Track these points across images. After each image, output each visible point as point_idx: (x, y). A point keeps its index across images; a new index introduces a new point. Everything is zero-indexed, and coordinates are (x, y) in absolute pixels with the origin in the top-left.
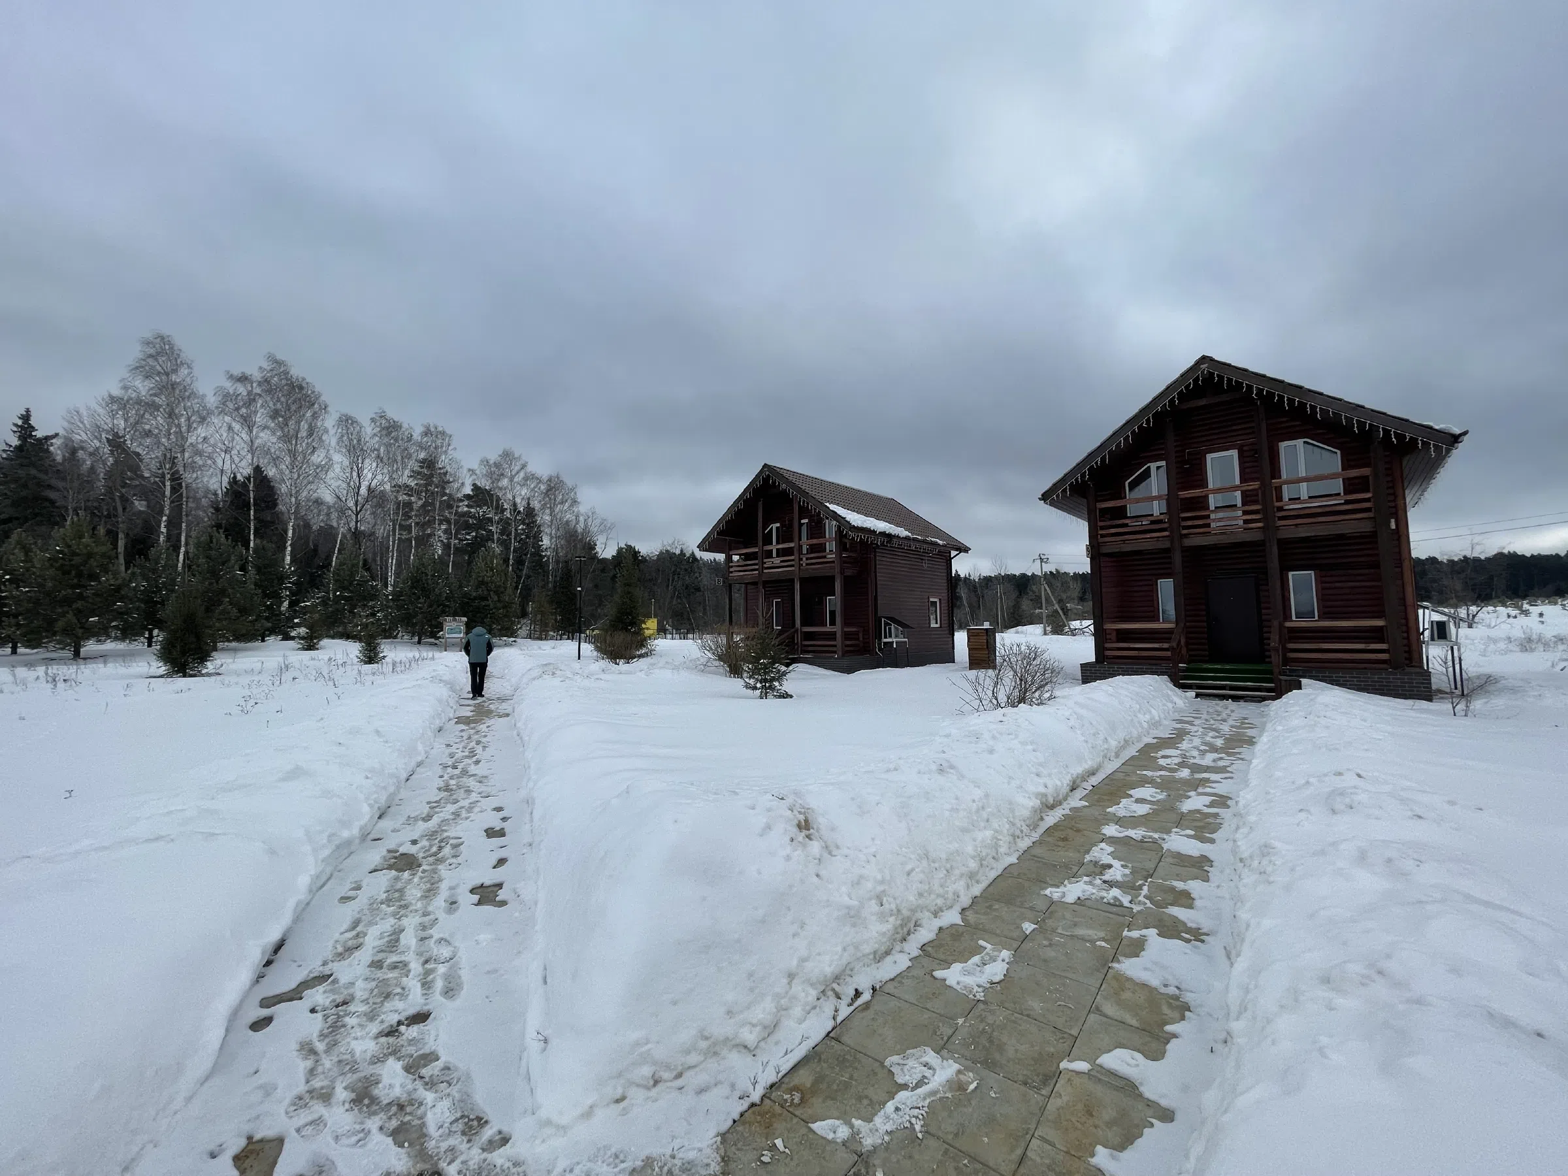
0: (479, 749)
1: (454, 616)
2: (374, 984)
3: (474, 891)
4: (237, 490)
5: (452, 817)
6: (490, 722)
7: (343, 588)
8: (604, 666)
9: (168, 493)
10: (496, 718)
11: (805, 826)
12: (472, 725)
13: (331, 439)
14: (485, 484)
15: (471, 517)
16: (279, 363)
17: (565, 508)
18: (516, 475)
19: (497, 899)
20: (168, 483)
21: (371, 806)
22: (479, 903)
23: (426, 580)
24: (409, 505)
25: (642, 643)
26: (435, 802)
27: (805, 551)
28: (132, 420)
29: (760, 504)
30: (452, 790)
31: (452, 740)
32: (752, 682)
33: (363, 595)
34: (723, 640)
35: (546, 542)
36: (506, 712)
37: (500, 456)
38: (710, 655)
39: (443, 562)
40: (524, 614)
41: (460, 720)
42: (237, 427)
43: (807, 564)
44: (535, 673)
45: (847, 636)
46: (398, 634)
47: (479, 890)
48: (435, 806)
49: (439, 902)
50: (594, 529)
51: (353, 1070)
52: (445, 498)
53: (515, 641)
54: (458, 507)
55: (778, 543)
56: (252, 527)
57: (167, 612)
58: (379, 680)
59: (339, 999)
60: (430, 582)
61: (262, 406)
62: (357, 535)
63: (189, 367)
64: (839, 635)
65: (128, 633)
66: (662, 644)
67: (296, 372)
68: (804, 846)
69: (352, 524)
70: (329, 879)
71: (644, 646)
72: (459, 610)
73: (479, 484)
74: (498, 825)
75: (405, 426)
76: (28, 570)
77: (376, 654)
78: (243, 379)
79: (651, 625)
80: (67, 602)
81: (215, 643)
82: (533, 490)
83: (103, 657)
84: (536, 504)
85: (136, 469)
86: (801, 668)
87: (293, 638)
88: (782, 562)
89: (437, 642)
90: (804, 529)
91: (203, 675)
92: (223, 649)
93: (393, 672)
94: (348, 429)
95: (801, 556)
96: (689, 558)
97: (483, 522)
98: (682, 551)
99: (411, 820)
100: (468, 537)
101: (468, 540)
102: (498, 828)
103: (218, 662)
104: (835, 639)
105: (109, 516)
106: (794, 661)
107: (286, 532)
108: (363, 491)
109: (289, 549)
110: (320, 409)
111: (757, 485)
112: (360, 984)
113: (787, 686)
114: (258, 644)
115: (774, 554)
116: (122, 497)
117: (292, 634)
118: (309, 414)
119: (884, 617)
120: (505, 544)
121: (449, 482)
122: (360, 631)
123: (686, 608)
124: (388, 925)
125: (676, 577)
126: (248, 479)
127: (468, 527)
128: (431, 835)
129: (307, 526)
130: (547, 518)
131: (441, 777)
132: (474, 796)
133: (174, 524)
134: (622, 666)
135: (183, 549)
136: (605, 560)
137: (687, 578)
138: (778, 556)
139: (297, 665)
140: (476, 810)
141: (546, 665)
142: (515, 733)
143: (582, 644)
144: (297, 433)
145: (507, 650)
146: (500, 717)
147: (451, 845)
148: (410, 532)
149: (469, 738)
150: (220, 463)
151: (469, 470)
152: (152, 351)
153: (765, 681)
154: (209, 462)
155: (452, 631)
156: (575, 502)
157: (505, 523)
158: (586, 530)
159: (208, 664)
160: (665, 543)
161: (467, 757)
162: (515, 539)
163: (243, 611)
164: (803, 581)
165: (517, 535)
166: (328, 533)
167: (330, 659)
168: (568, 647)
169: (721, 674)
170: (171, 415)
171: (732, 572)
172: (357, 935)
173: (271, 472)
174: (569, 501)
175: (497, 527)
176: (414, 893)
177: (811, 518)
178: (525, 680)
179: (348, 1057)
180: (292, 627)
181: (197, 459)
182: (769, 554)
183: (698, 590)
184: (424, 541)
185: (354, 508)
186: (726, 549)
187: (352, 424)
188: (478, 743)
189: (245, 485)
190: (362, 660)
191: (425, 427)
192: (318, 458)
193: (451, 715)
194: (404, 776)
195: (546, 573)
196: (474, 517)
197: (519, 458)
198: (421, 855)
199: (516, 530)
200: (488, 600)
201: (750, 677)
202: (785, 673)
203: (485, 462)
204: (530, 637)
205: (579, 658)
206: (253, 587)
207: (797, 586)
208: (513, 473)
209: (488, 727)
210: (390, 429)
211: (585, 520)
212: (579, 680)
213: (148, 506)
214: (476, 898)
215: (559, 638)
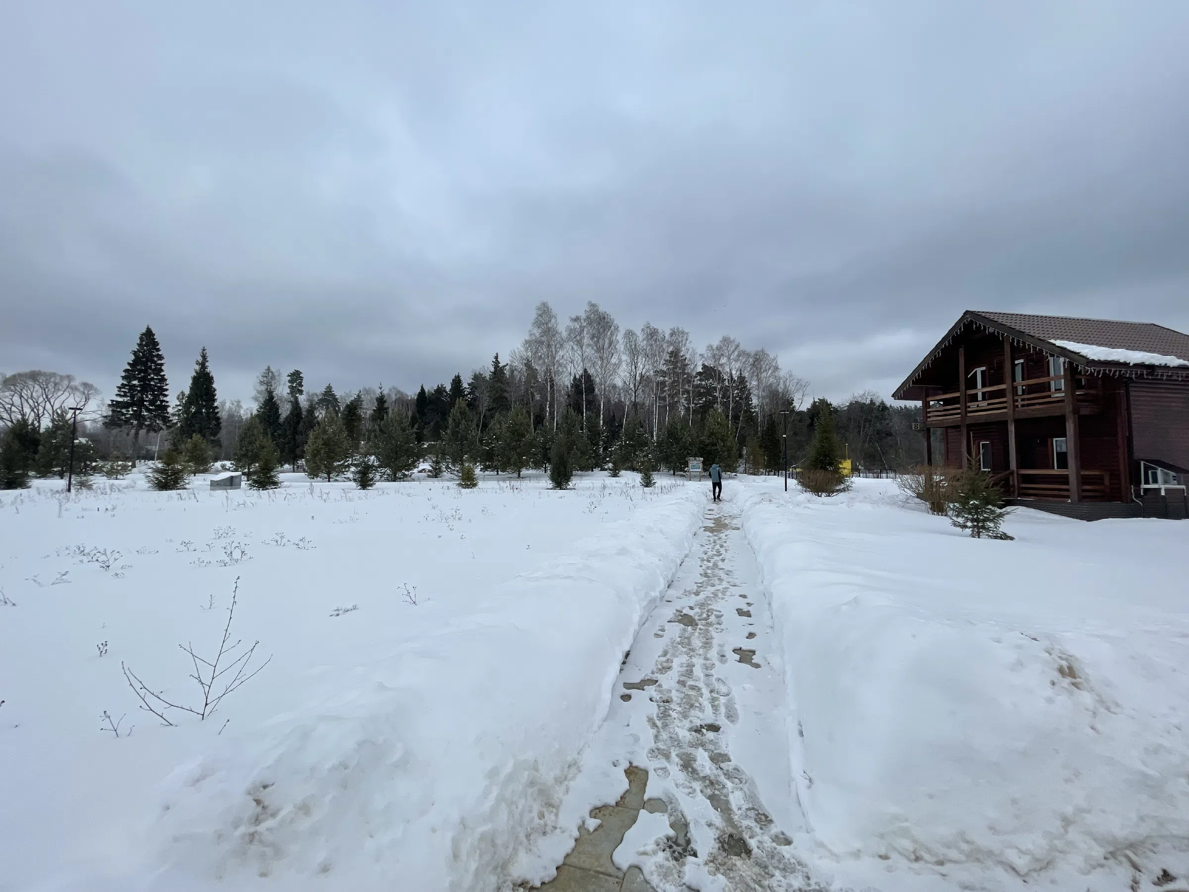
0: (722, 551)
1: (695, 457)
2: (683, 695)
3: (736, 651)
4: (576, 383)
5: (712, 595)
6: (728, 532)
7: (631, 440)
8: (809, 498)
9: (549, 389)
10: (731, 530)
11: (1069, 672)
12: (715, 533)
13: (621, 346)
14: (710, 363)
15: (701, 388)
16: (593, 305)
17: (769, 374)
18: (731, 354)
19: (753, 661)
20: (549, 384)
21: (664, 579)
22: (740, 661)
23: (677, 432)
24: (663, 383)
25: (841, 479)
26: (700, 583)
27: (1020, 392)
28: (534, 352)
29: (962, 350)
30: (709, 577)
31: (704, 542)
32: (960, 520)
33: (640, 443)
34: (922, 479)
35: (755, 401)
36: (737, 526)
37: (721, 341)
38: (910, 493)
39: (685, 420)
40: (741, 456)
41: (707, 529)
42: (575, 347)
43: (1023, 406)
44: (756, 500)
45: (1084, 480)
46: (660, 468)
47: (739, 652)
48: (701, 586)
49: (713, 653)
50: (792, 388)
51: (681, 747)
52: (686, 376)
53: (736, 475)
54: (694, 381)
55: (983, 386)
56: (584, 405)
57: (552, 454)
58: (654, 497)
59: (665, 698)
60: (679, 434)
61: (587, 334)
62: (635, 405)
63: (555, 318)
64: (1073, 479)
65: (537, 465)
66: (859, 482)
67: (602, 309)
68: (1071, 693)
69: (633, 399)
70: (646, 621)
71: (843, 483)
72: (697, 452)
73: (707, 364)
74: (745, 608)
75: (660, 331)
76: (501, 433)
77: (650, 481)
78: (577, 319)
79: (847, 465)
80: (514, 449)
81: (572, 471)
82: (744, 363)
83: (529, 477)
84: (746, 374)
85: (535, 378)
86: (1020, 510)
87: (606, 470)
88: (989, 404)
89: (684, 474)
90: (1019, 371)
91: (568, 489)
92: (575, 475)
93: (661, 493)
94: (630, 339)
95: (1016, 398)
96: (879, 406)
97: (710, 391)
98: (871, 401)
99: (687, 593)
100: (701, 402)
101: (701, 403)
102: (745, 610)
103: (574, 482)
104: (1067, 483)
105: (527, 404)
106: (1009, 503)
107: (600, 406)
108: (638, 378)
109: (602, 416)
110: (615, 329)
111: (957, 333)
112: (674, 692)
113: (1004, 527)
114: (590, 472)
115: (980, 397)
116: (532, 393)
117: (606, 467)
118: (609, 334)
119: (1143, 460)
120: (726, 405)
121: (687, 365)
122: (640, 466)
123: (877, 451)
124: (684, 659)
125: (867, 426)
126: (582, 376)
127: (700, 395)
128: (702, 605)
129: (609, 401)
130: (754, 383)
131: (701, 566)
132: (725, 584)
133: (552, 406)
134: (824, 498)
135: (556, 419)
136: (801, 413)
137: (878, 424)
138: (984, 399)
139: (609, 485)
140: (728, 593)
141: (763, 494)
142: (746, 542)
143: (788, 480)
144: (604, 346)
145: (731, 481)
146: (733, 529)
147: (715, 615)
148: (666, 401)
149: (715, 542)
150: (569, 369)
151: (700, 355)
152: (540, 313)
153: (977, 520)
154: (565, 369)
155: (694, 467)
156: (776, 368)
157: (725, 391)
158: (786, 390)
159: (570, 483)
160: (856, 395)
161: (715, 555)
162: (733, 401)
163: (583, 453)
164: (1017, 422)
165: (734, 398)
166: (620, 405)
167: (626, 483)
168: (775, 481)
169: (921, 511)
170: (549, 346)
171: (930, 417)
172: (668, 660)
173: (591, 371)
174: (772, 368)
175: (719, 393)
176: (697, 642)
177: (1028, 358)
178: (748, 504)
179: (675, 736)
180: (605, 463)
181: (560, 368)
182: (974, 398)
183: (889, 434)
184: (673, 406)
185: (633, 389)
186: (923, 396)
187: (632, 335)
188: (722, 546)
189: (580, 380)
190: (643, 485)
191: (672, 330)
192: (614, 360)
193: (701, 525)
194: (679, 562)
195: (756, 424)
196: (704, 387)
197: (734, 341)
198: (697, 618)
199: (733, 394)
200: (716, 446)
201: (957, 516)
202: (1001, 515)
203: (710, 347)
204: (745, 472)
205: (786, 490)
206: (586, 439)
207: (1012, 428)
208: (730, 353)
209: (726, 536)
210: (652, 334)
211: (784, 382)
212: (791, 507)
213: (541, 397)
214: (737, 657)
215: (767, 473)
